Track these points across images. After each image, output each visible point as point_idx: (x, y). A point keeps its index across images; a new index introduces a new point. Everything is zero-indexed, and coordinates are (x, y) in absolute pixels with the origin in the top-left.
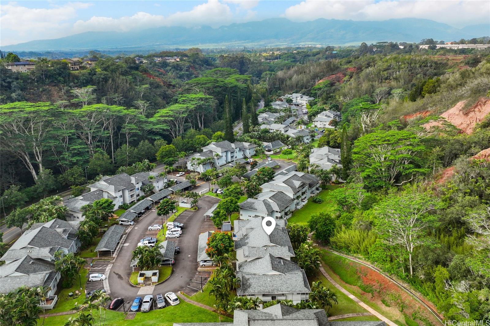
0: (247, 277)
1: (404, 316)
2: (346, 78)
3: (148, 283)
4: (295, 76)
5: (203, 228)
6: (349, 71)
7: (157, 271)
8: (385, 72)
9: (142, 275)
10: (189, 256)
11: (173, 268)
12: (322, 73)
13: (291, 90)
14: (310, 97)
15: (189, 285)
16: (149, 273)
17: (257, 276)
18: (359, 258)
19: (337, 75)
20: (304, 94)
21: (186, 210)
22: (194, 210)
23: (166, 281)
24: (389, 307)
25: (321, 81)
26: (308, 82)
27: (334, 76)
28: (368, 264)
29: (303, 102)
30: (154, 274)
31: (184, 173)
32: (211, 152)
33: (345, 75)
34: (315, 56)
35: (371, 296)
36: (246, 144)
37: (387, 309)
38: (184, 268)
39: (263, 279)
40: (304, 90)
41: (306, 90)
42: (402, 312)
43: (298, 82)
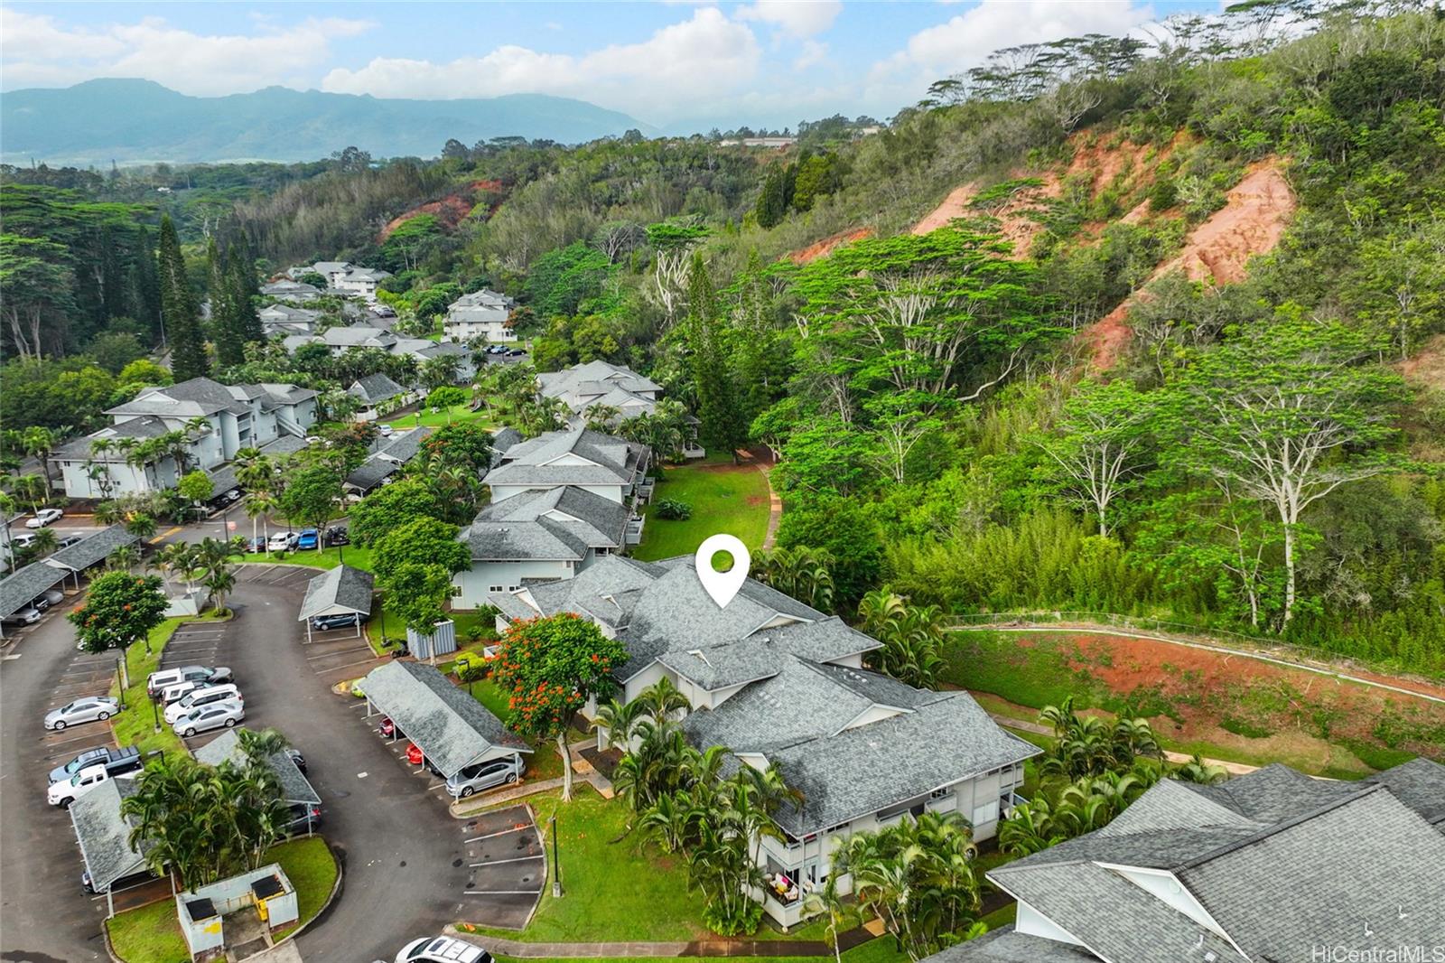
0: (789, 756)
1: (1344, 750)
2: (479, 210)
3: (246, 938)
4: (302, 212)
5: (324, 667)
6: (481, 191)
7: (273, 870)
8: (602, 184)
9: (201, 910)
10: (364, 775)
11: (328, 844)
12: (396, 199)
13: (303, 256)
14: (378, 269)
15: (470, 886)
16: (232, 892)
17: (823, 745)
18: (1040, 619)
19: (447, 203)
20: (353, 263)
21: (181, 625)
22: (219, 620)
23: (336, 901)
24: (1266, 735)
25: (396, 223)
26: (356, 226)
27: (437, 207)
28: (1090, 627)
29: (355, 286)
30: (266, 888)
31: (58, 512)
32: (156, 419)
33: (471, 203)
34: (311, 176)
35: (1173, 724)
36: (280, 391)
37: (1262, 746)
38: (380, 826)
39: (853, 750)
40: (347, 251)
41: (355, 252)
42: (1326, 737)
43: (321, 227)
